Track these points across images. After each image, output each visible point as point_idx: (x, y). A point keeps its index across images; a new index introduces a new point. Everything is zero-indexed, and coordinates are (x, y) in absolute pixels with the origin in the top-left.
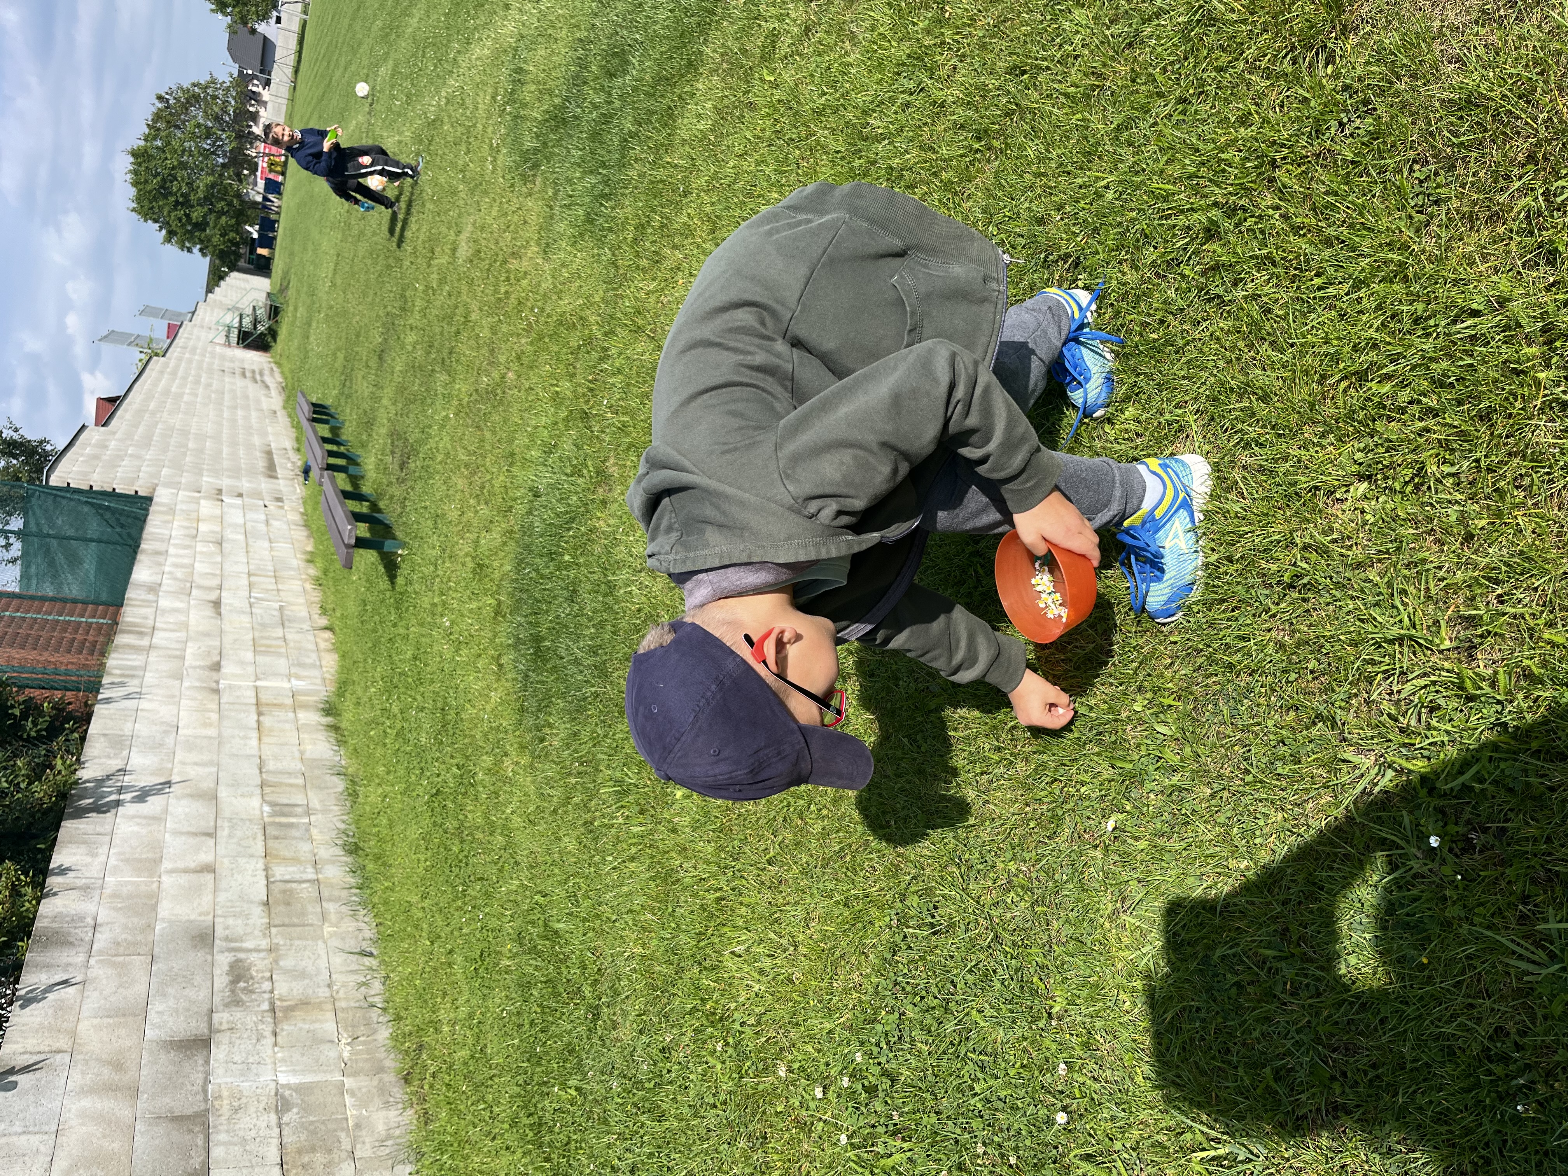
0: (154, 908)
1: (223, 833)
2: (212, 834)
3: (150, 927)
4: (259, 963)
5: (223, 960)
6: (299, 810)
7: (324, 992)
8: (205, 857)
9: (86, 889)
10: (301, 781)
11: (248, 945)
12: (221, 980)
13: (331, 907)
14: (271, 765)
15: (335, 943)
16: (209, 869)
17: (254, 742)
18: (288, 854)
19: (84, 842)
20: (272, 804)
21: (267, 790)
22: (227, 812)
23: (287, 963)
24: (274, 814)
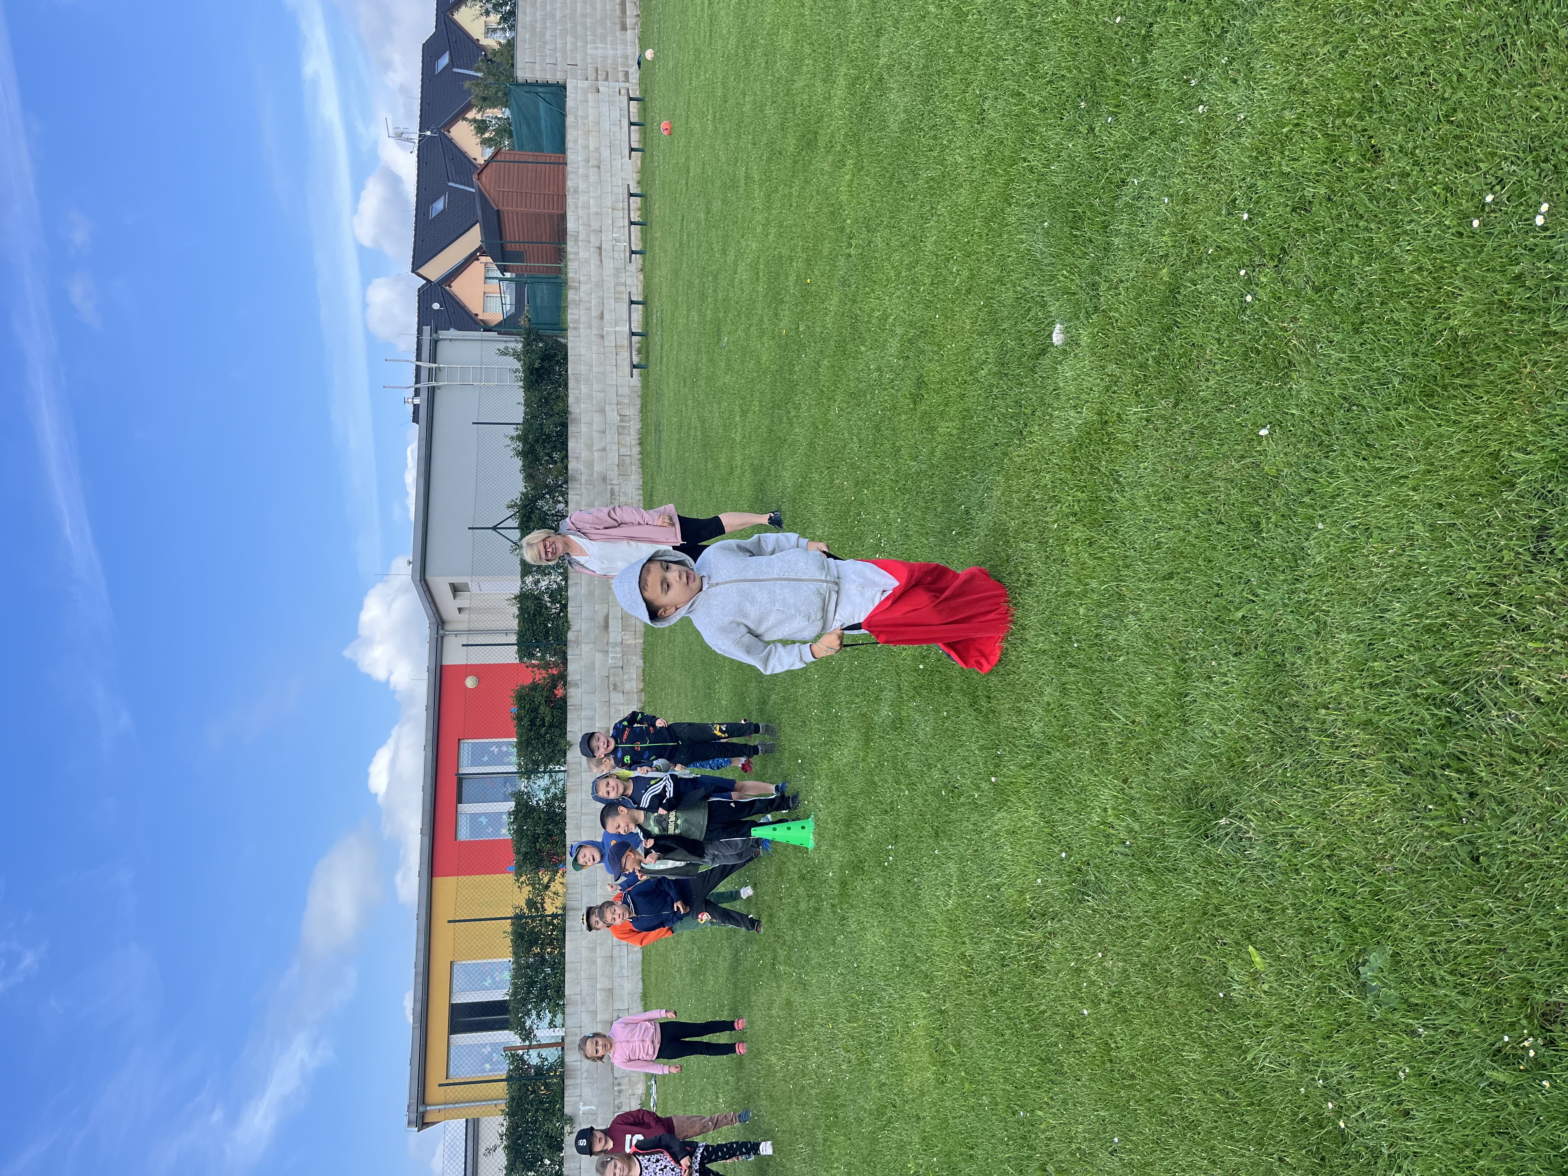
0: (593, 465)
1: (607, 432)
2: (604, 432)
3: (593, 474)
4: (616, 487)
5: (609, 487)
6: (627, 418)
7: (630, 501)
8: (603, 444)
9: (577, 458)
10: (627, 401)
11: (614, 482)
12: (609, 495)
13: (633, 467)
14: (619, 393)
15: (634, 483)
16: (604, 449)
17: (615, 375)
18: (623, 442)
19: (575, 437)
20: (620, 415)
21: (619, 407)
22: (608, 422)
23: (623, 490)
24: (622, 421)
